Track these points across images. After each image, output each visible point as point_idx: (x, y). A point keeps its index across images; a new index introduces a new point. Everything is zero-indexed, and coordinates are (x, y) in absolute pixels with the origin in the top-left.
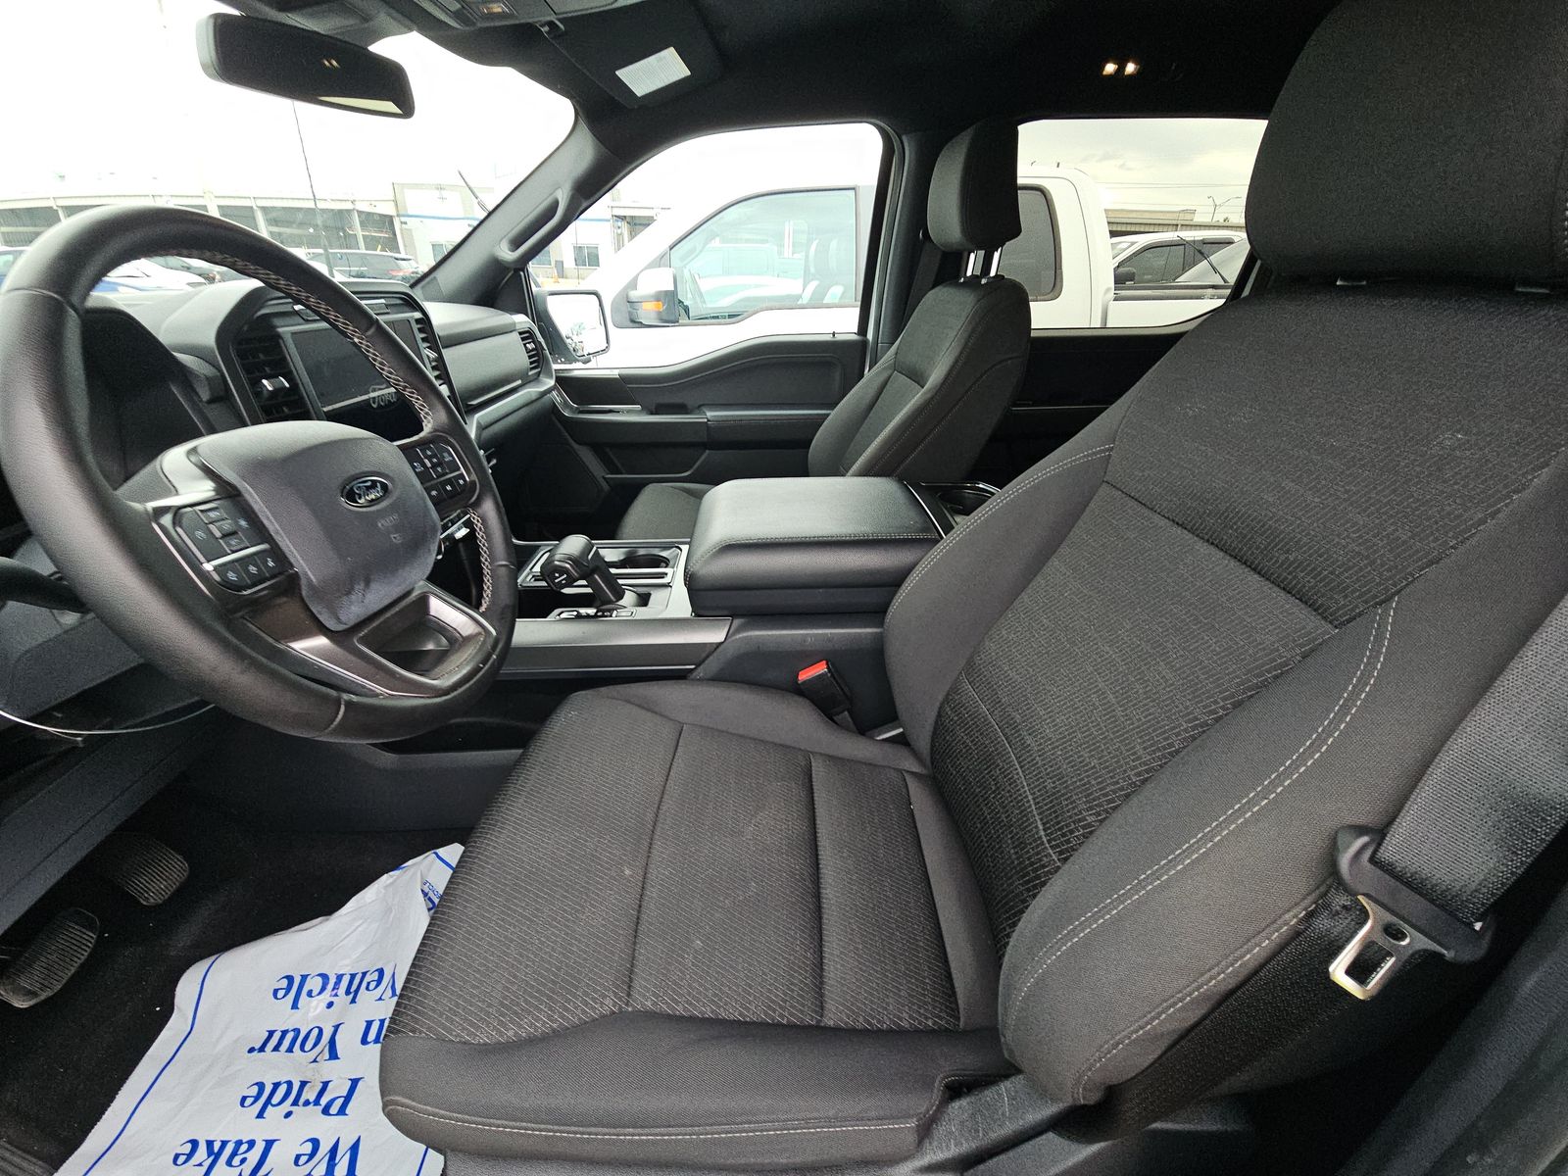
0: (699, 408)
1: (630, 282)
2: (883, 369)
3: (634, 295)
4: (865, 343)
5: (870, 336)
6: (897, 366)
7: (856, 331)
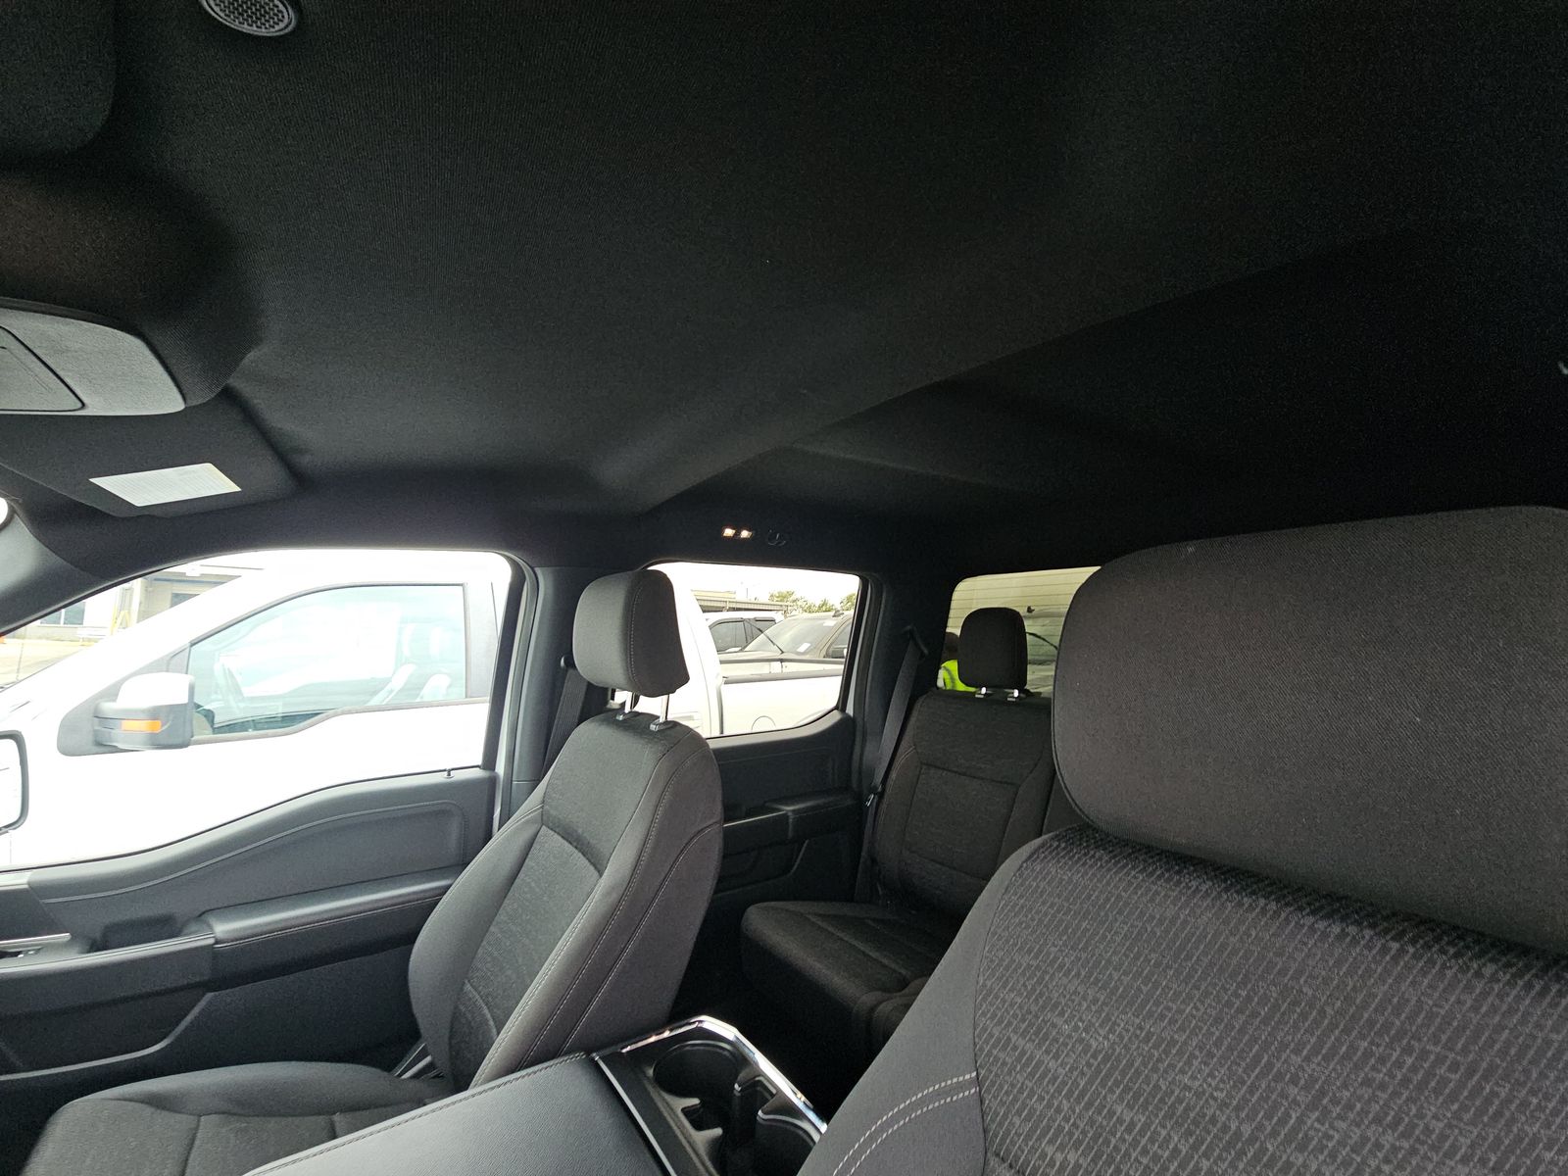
0: (201, 917)
1: (109, 688)
2: (527, 822)
3: (108, 707)
4: (492, 781)
5: (500, 768)
6: (544, 819)
7: (480, 763)
